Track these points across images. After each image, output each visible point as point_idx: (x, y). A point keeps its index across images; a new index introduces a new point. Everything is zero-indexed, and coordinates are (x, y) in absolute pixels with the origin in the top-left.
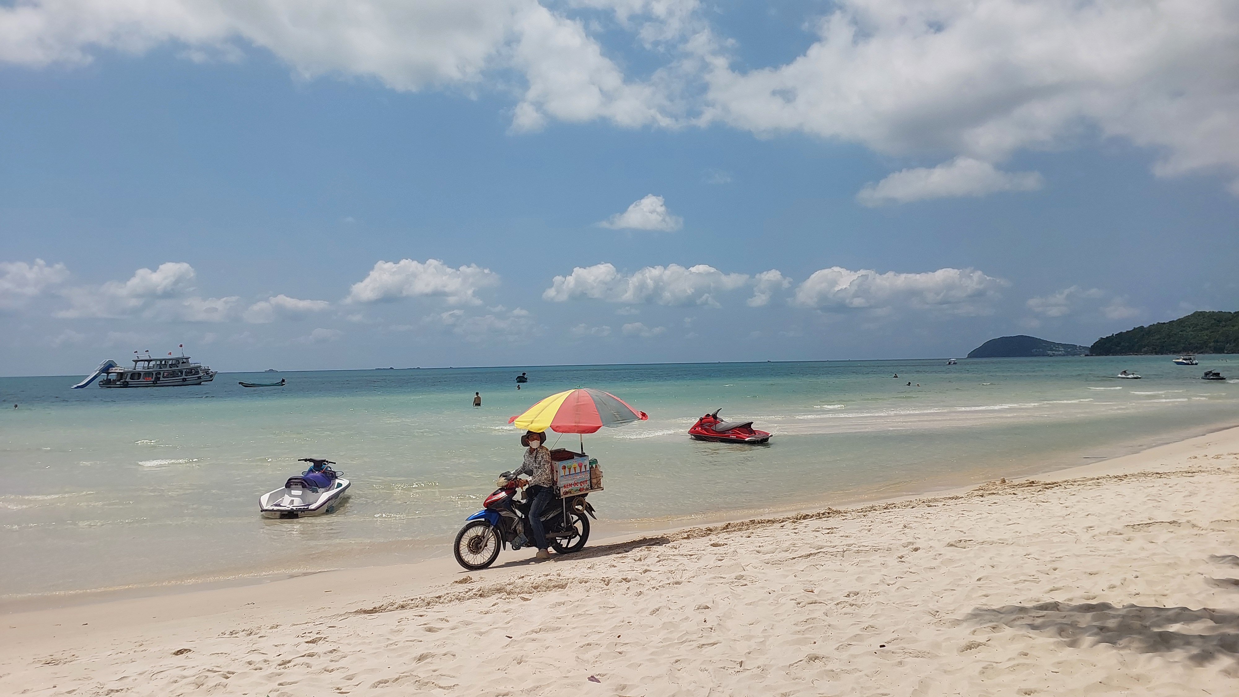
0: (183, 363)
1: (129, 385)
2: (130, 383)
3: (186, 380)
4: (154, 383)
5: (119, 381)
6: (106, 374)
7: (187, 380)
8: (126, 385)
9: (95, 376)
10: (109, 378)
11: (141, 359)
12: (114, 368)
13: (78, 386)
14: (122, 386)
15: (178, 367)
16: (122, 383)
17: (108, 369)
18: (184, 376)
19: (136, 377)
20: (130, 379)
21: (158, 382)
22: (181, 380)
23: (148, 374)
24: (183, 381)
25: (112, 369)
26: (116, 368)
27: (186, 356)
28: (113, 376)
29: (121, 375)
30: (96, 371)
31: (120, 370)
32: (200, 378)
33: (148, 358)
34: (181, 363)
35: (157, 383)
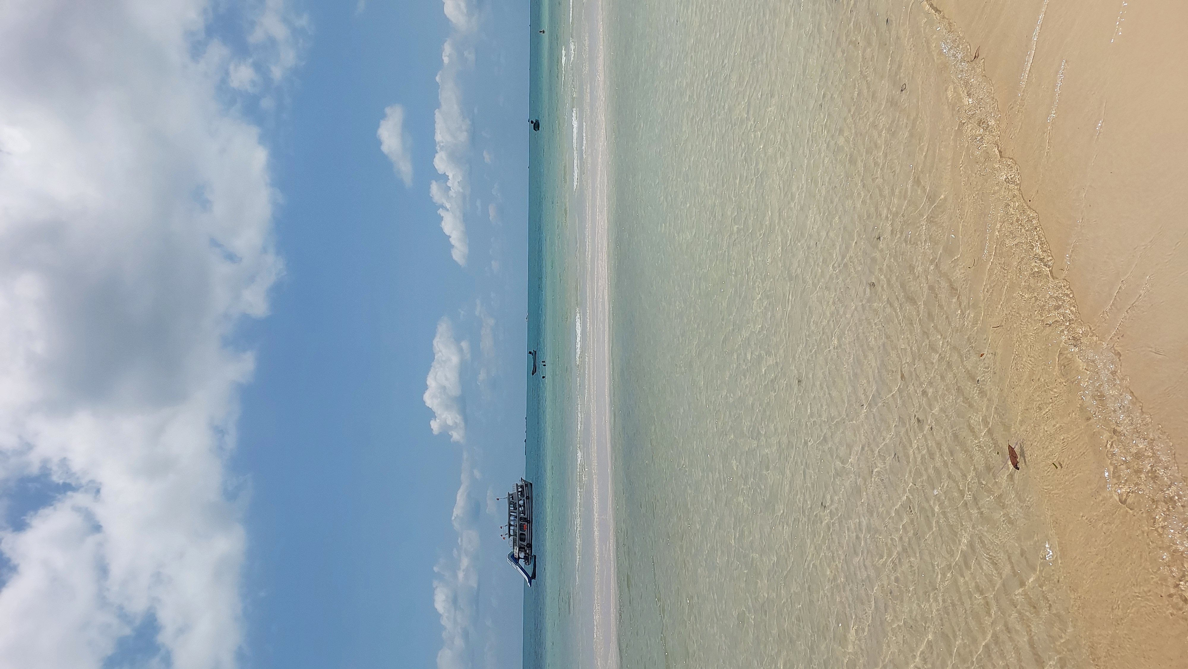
0: (512, 497)
1: (530, 543)
2: (528, 543)
3: (528, 497)
4: (529, 523)
5: (525, 551)
6: (520, 560)
7: (527, 495)
8: (530, 546)
9: (521, 568)
10: (523, 557)
11: (507, 532)
12: (515, 554)
13: (529, 582)
14: (530, 549)
15: (516, 503)
16: (528, 549)
17: (516, 558)
18: (525, 498)
19: (523, 537)
20: (524, 542)
21: (528, 519)
22: (528, 500)
23: (521, 527)
24: (529, 499)
25: (516, 555)
26: (515, 552)
27: (507, 496)
28: (522, 555)
29: (521, 549)
30: (517, 568)
31: (516, 550)
32: (527, 484)
33: (507, 527)
34: (513, 501)
35: (529, 521)
